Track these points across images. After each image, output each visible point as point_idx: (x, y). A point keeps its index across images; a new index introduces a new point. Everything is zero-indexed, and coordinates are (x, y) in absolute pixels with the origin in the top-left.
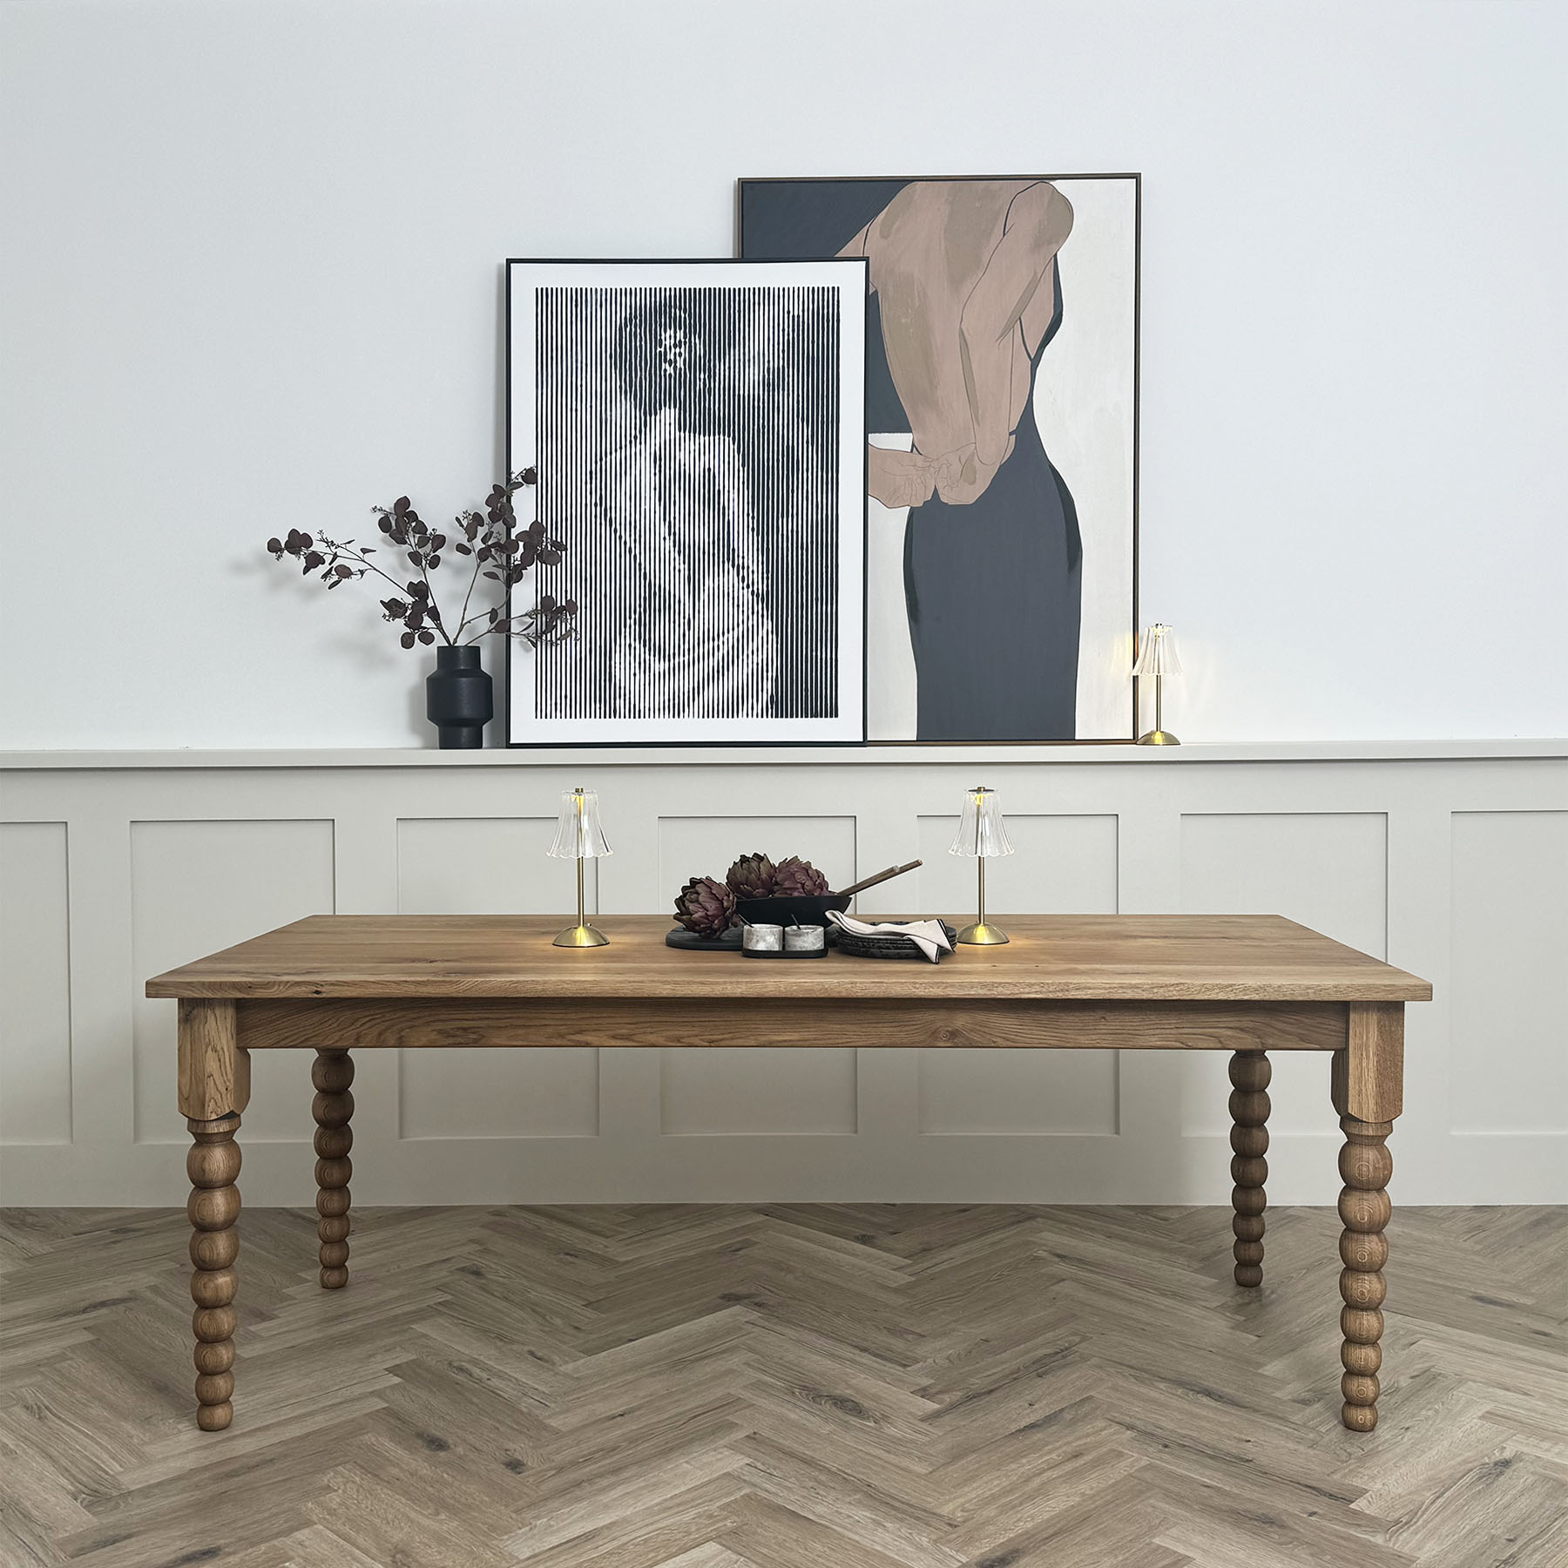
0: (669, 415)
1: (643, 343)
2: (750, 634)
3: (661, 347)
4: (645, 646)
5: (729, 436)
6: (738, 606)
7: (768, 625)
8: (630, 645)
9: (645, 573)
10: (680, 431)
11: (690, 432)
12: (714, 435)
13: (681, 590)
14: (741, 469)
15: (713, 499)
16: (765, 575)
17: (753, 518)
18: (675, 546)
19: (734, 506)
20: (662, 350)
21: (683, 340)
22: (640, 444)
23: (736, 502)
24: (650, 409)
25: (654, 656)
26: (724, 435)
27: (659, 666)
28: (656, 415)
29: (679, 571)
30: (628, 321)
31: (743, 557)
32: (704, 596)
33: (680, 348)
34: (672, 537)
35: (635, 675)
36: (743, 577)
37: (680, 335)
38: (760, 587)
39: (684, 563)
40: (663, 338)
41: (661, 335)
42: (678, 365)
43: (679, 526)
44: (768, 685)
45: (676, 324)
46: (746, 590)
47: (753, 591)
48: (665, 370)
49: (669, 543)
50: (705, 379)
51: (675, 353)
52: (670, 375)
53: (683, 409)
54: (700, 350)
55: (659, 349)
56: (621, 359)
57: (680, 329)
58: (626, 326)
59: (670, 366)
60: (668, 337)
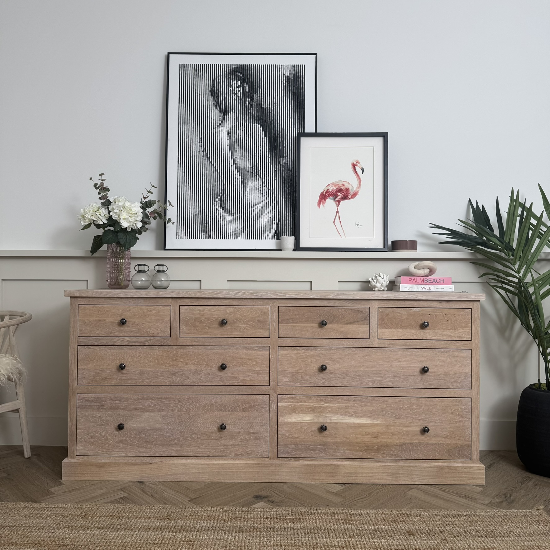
0: (233, 115)
1: (223, 86)
2: (267, 205)
3: (231, 88)
4: (223, 210)
5: (259, 124)
6: (262, 193)
7: (275, 201)
8: (217, 209)
9: (223, 180)
10: (238, 122)
11: (242, 123)
12: (253, 124)
13: (238, 187)
14: (264, 138)
15: (252, 150)
16: (274, 181)
17: (269, 158)
18: (236, 169)
19: (260, 152)
20: (231, 89)
21: (240, 85)
22: (222, 127)
23: (261, 150)
24: (226, 113)
25: (227, 214)
26: (257, 124)
27: (229, 218)
28: (228, 115)
29: (238, 179)
30: (218, 77)
31: (264, 174)
32: (248, 189)
33: (239, 88)
34: (235, 165)
35: (219, 221)
36: (264, 182)
37: (239, 83)
38: (272, 186)
39: (240, 176)
40: (232, 84)
41: (231, 83)
42: (238, 95)
43: (238, 161)
44: (275, 226)
45: (237, 79)
46: (265, 187)
47: (268, 188)
48: (233, 97)
49: (234, 168)
50: (249, 101)
51: (237, 90)
52: (235, 99)
53: (240, 113)
54: (247, 89)
55: (230, 89)
56: (215, 92)
57: (239, 81)
58: (216, 79)
59: (235, 95)
60: (234, 84)
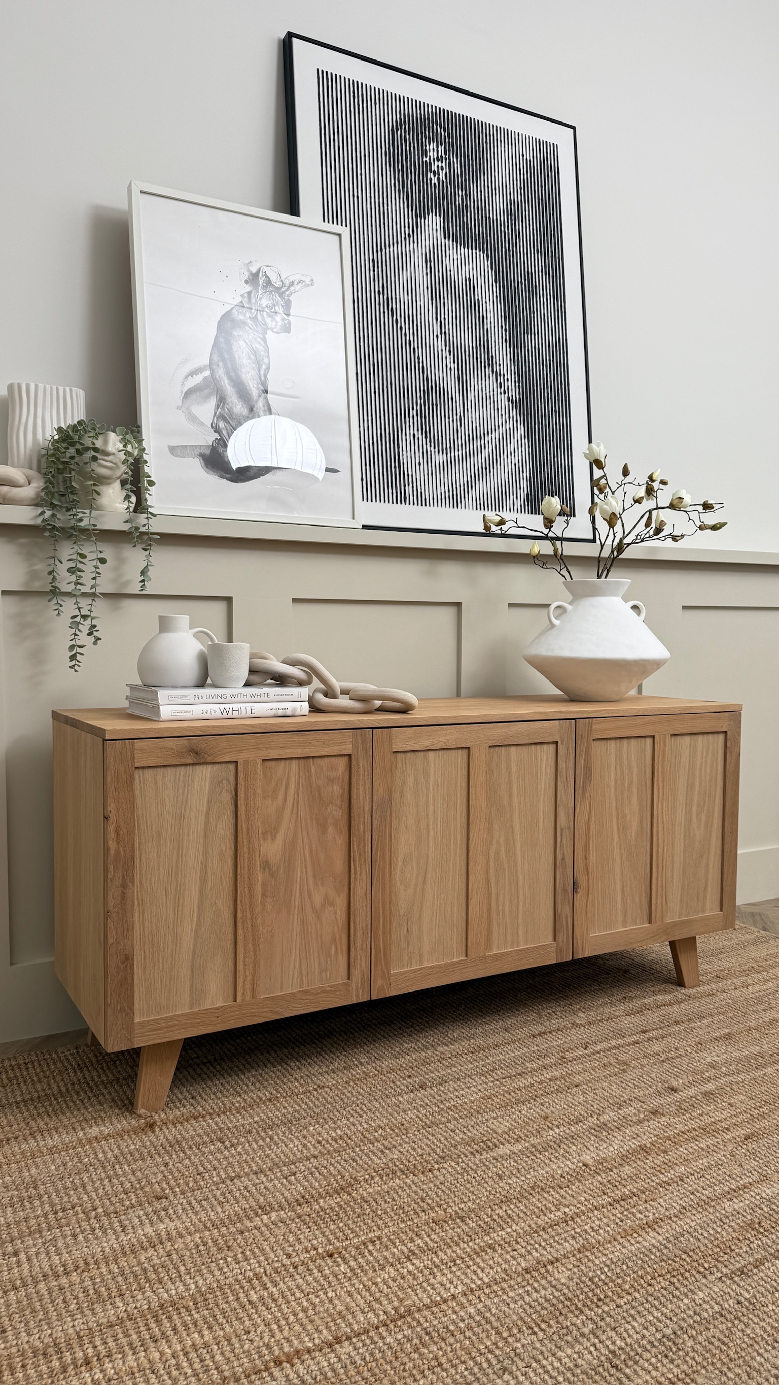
0: (434, 222)
1: (412, 148)
2: (507, 436)
3: (426, 157)
4: (426, 437)
5: (484, 253)
6: (498, 409)
7: (521, 430)
8: (414, 435)
9: (423, 366)
10: (445, 238)
11: (453, 241)
12: (472, 249)
13: (452, 388)
14: (494, 284)
15: (474, 307)
16: (517, 384)
17: (506, 330)
18: (446, 346)
19: (490, 315)
20: (428, 159)
21: (444, 156)
22: (414, 242)
23: (492, 310)
24: (421, 213)
25: (435, 448)
26: (480, 251)
27: (439, 459)
28: (425, 219)
29: (450, 369)
30: (400, 125)
31: (500, 365)
32: (471, 397)
33: (442, 162)
34: (443, 335)
35: (419, 464)
36: (501, 383)
37: (441, 149)
38: (514, 394)
39: (454, 362)
40: (428, 148)
41: (426, 146)
42: (441, 177)
43: (449, 327)
44: (524, 484)
45: (436, 138)
46: (503, 395)
47: (508, 397)
48: (431, 179)
49: (440, 342)
50: (462, 196)
51: (438, 166)
52: (435, 184)
53: (446, 219)
54: (457, 166)
55: (424, 159)
56: (394, 158)
57: (441, 145)
58: (397, 130)
59: (435, 176)
60: (433, 150)
